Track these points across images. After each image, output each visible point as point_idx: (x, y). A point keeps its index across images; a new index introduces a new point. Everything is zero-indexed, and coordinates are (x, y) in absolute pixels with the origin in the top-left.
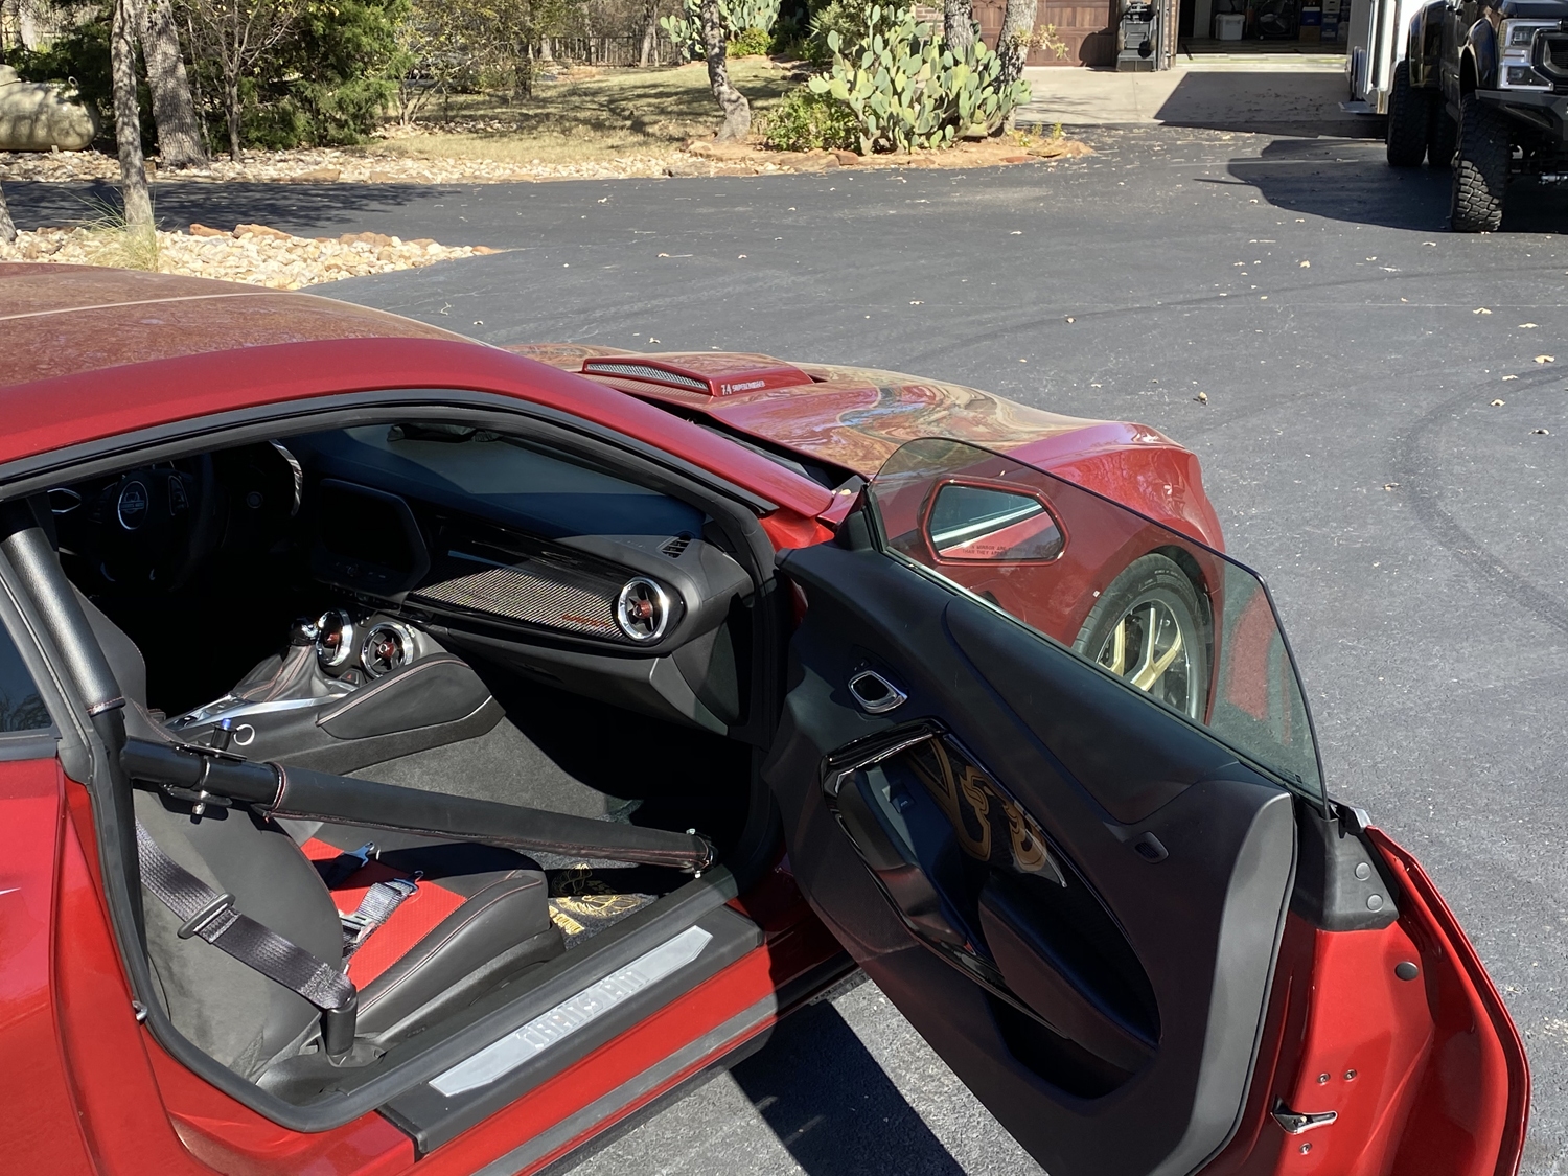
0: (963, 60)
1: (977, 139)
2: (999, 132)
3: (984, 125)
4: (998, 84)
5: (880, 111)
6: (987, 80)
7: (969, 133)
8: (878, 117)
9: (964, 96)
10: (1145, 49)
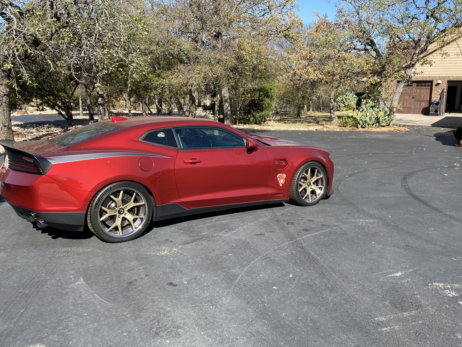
0: (382, 110)
1: (384, 126)
2: (389, 125)
3: (385, 123)
4: (388, 115)
5: (363, 120)
6: (386, 115)
7: (382, 125)
8: (362, 121)
9: (381, 117)
10: (436, 111)
